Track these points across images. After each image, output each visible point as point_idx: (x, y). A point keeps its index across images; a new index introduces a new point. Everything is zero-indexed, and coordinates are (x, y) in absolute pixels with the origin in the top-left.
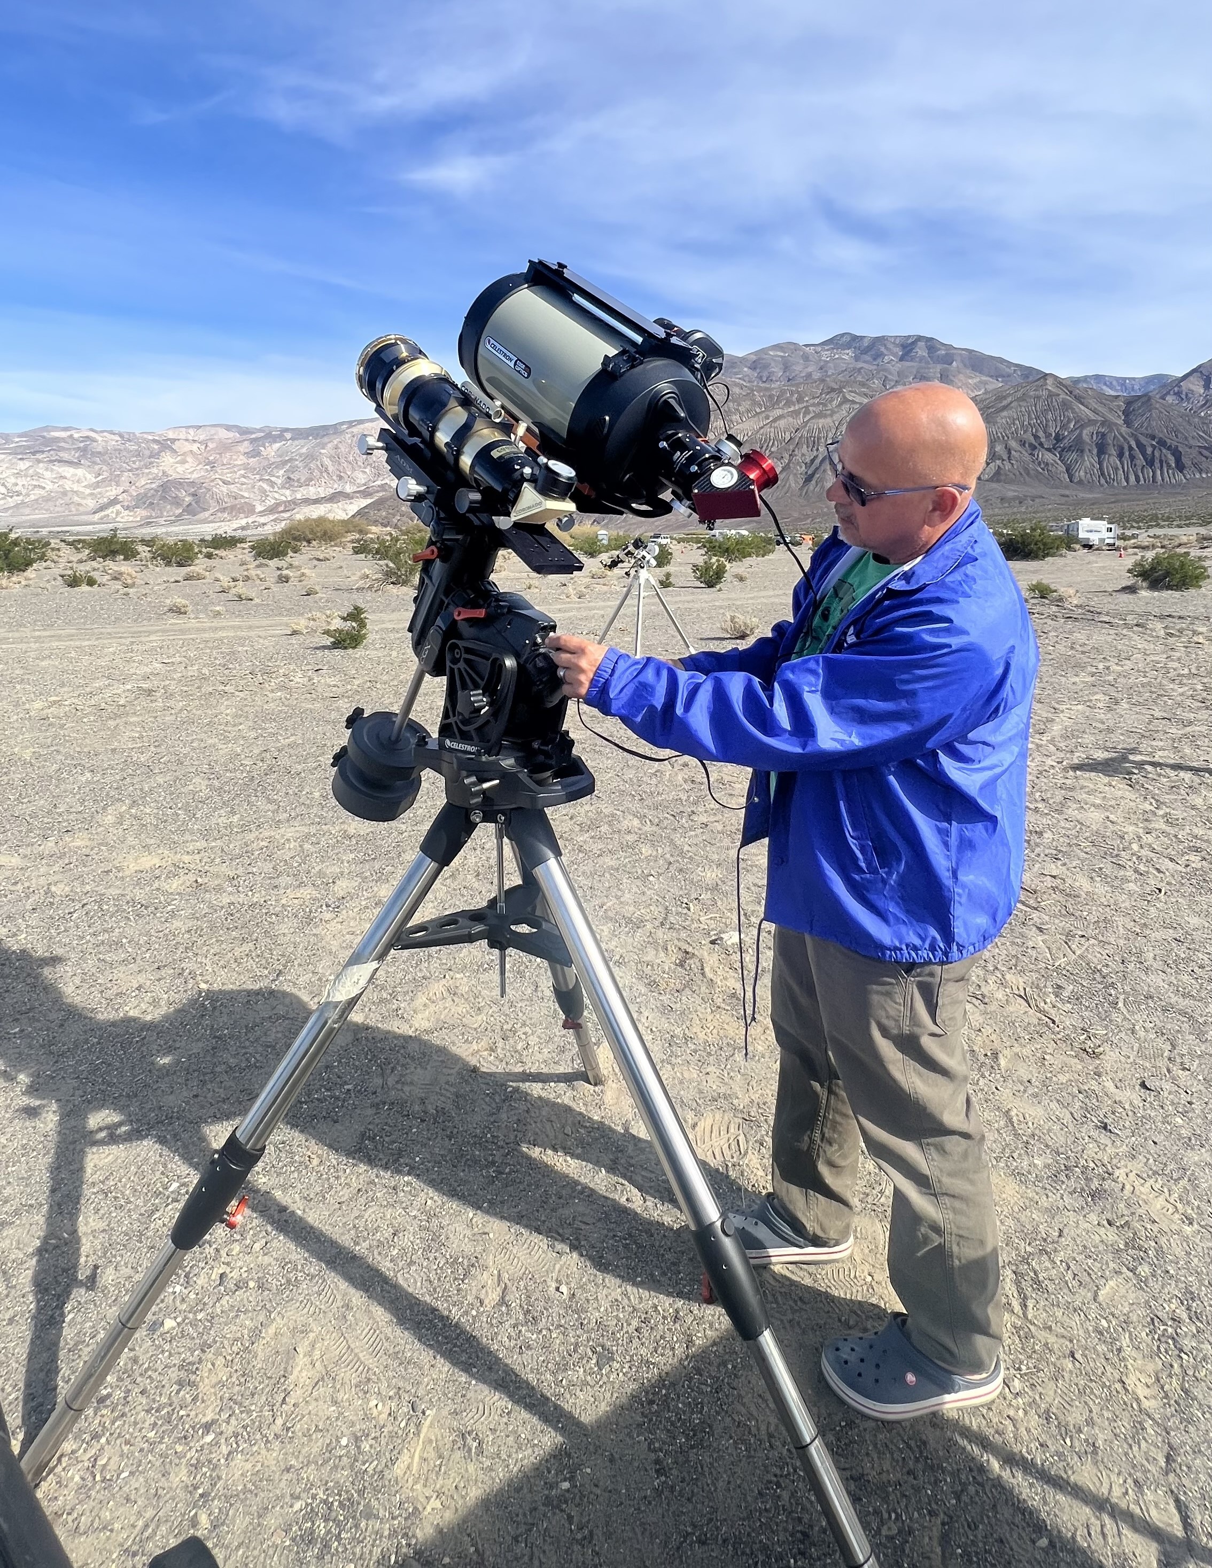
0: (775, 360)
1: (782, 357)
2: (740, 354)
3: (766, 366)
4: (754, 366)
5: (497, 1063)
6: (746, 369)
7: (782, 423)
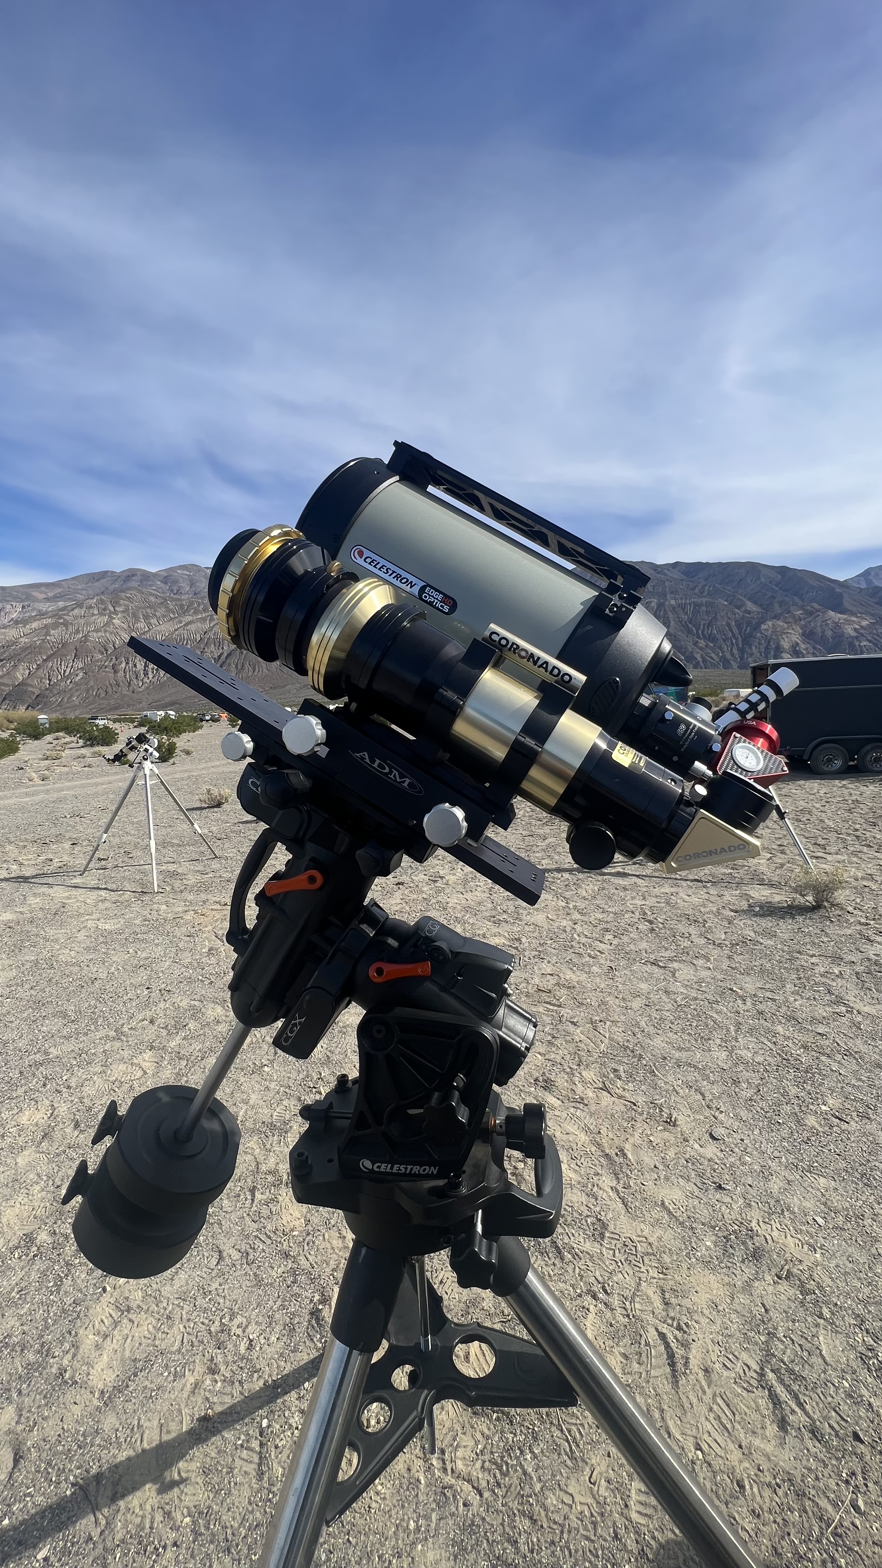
0: (183, 578)
1: (188, 575)
2: (153, 569)
3: (175, 582)
4: (165, 580)
5: (228, 1389)
6: (159, 583)
7: (192, 627)
